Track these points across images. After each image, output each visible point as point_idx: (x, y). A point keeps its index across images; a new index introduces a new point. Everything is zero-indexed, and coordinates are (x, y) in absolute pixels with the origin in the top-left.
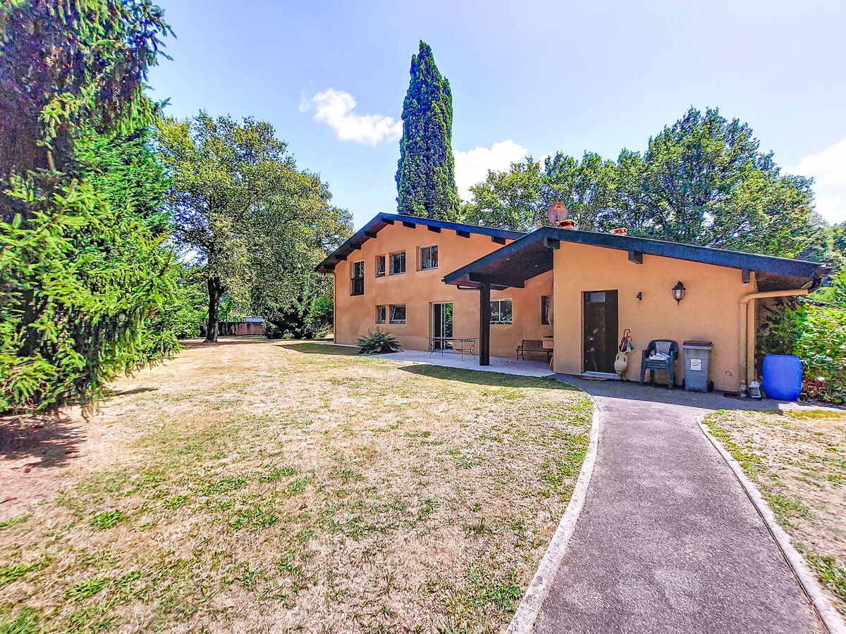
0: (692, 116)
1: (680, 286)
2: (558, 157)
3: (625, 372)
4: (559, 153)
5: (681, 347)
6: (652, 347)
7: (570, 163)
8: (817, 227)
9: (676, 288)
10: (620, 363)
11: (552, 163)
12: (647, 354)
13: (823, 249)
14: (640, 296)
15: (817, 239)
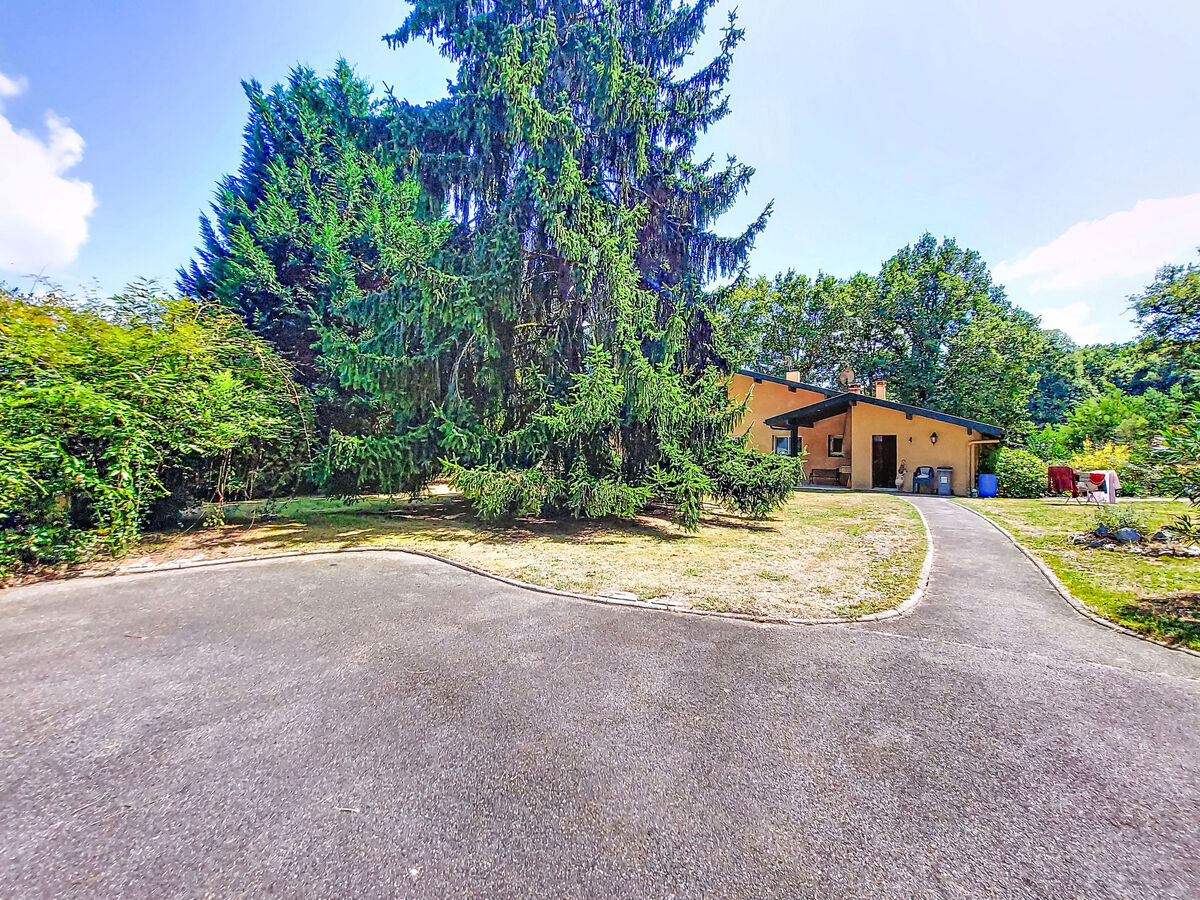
0: (927, 242)
1: (934, 435)
2: (791, 274)
3: (902, 486)
4: (791, 270)
5: (935, 471)
6: (918, 470)
7: (802, 282)
8: (1065, 350)
9: (933, 436)
10: (898, 481)
11: (783, 281)
12: (916, 475)
13: (1072, 377)
14: (911, 440)
15: (1065, 365)
